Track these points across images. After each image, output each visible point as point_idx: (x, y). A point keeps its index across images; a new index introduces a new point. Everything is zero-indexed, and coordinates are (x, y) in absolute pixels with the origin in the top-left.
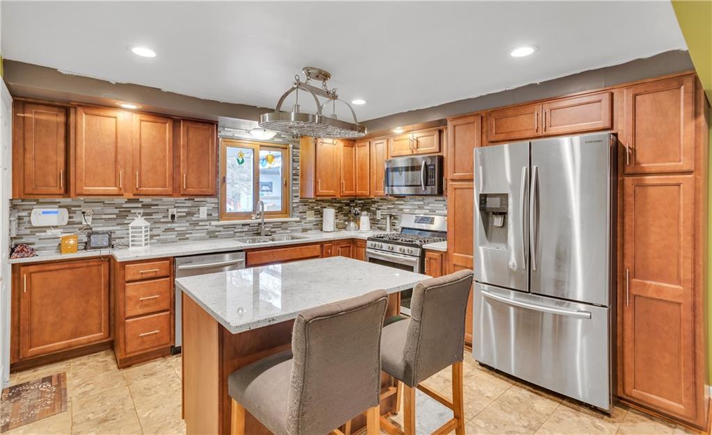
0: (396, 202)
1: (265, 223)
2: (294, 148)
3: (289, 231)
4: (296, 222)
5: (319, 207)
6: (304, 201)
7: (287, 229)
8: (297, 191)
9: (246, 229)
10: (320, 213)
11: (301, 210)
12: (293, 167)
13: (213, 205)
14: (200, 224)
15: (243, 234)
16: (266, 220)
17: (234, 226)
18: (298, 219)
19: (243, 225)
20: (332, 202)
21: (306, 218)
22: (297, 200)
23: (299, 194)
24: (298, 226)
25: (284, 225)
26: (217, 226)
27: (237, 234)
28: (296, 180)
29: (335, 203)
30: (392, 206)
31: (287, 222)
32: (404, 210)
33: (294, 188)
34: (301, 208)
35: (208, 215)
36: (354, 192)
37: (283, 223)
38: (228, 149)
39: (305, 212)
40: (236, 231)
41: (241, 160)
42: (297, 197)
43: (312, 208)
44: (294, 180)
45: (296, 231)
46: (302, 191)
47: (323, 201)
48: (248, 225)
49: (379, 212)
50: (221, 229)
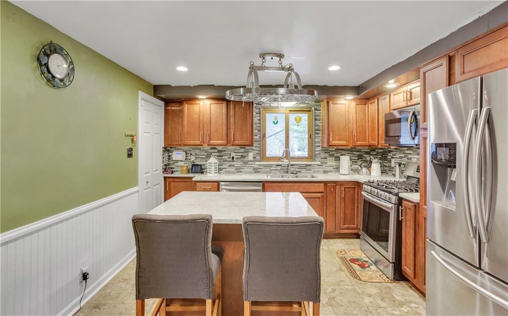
0: (406, 152)
1: (291, 165)
2: (316, 109)
3: (312, 172)
4: (318, 165)
5: (339, 155)
6: (325, 151)
7: (310, 170)
8: (319, 142)
9: (279, 168)
10: (338, 159)
11: (322, 157)
12: (315, 124)
13: (257, 152)
14: (249, 163)
15: (277, 171)
16: (292, 163)
17: (270, 166)
18: (319, 163)
19: (277, 165)
20: (352, 151)
21: (327, 163)
22: (319, 149)
23: (320, 144)
24: (320, 168)
25: (308, 167)
26: (259, 165)
27: (273, 171)
28: (318, 133)
29: (355, 151)
30: (403, 156)
31: (310, 165)
32: (412, 159)
33: (316, 140)
34: (323, 155)
35: (254, 158)
36: (367, 142)
37: (307, 165)
38: (268, 115)
39: (326, 158)
40: (272, 169)
41: (276, 122)
42: (320, 146)
43: (332, 156)
44: (315, 133)
45: (318, 172)
46: (322, 143)
47: (343, 150)
48: (281, 165)
49: (393, 161)
50: (262, 167)
